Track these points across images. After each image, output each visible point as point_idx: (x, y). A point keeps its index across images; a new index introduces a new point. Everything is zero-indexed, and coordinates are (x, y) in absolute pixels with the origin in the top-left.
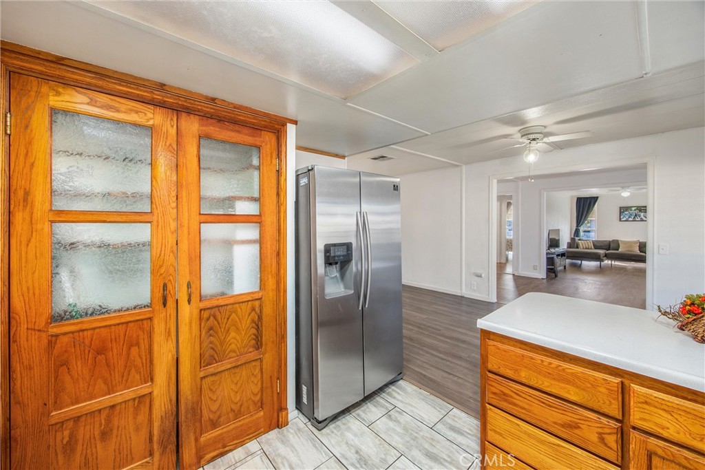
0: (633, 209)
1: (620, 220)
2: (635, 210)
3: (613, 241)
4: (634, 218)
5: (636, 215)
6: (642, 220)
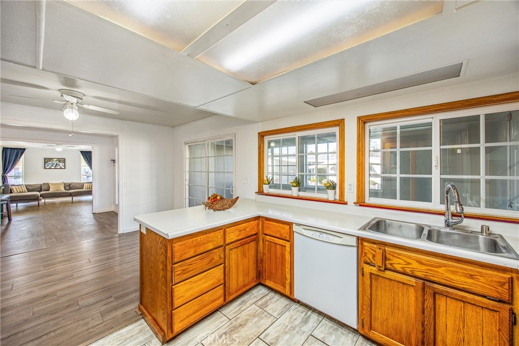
0: (55, 160)
1: (45, 168)
3: (43, 184)
4: (55, 166)
5: (57, 165)
6: (61, 168)
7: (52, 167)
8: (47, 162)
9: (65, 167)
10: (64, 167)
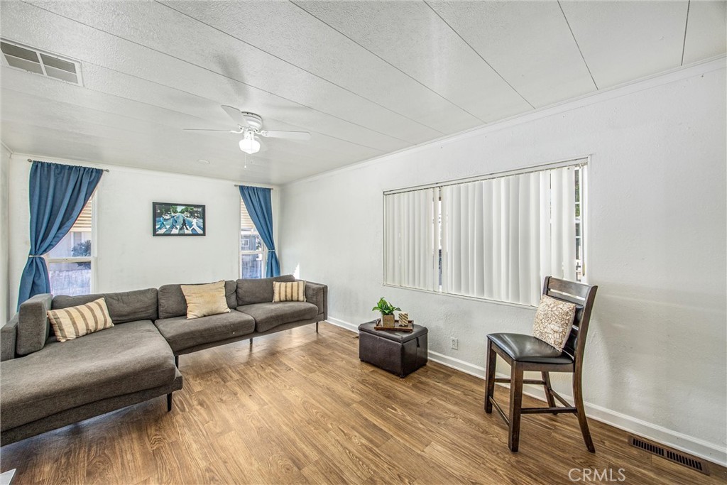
0: (179, 209)
1: (155, 234)
2: (182, 212)
3: (164, 289)
4: (181, 229)
5: (184, 223)
6: (195, 234)
7: (175, 231)
8: (161, 215)
9: (204, 229)
10: (201, 232)
